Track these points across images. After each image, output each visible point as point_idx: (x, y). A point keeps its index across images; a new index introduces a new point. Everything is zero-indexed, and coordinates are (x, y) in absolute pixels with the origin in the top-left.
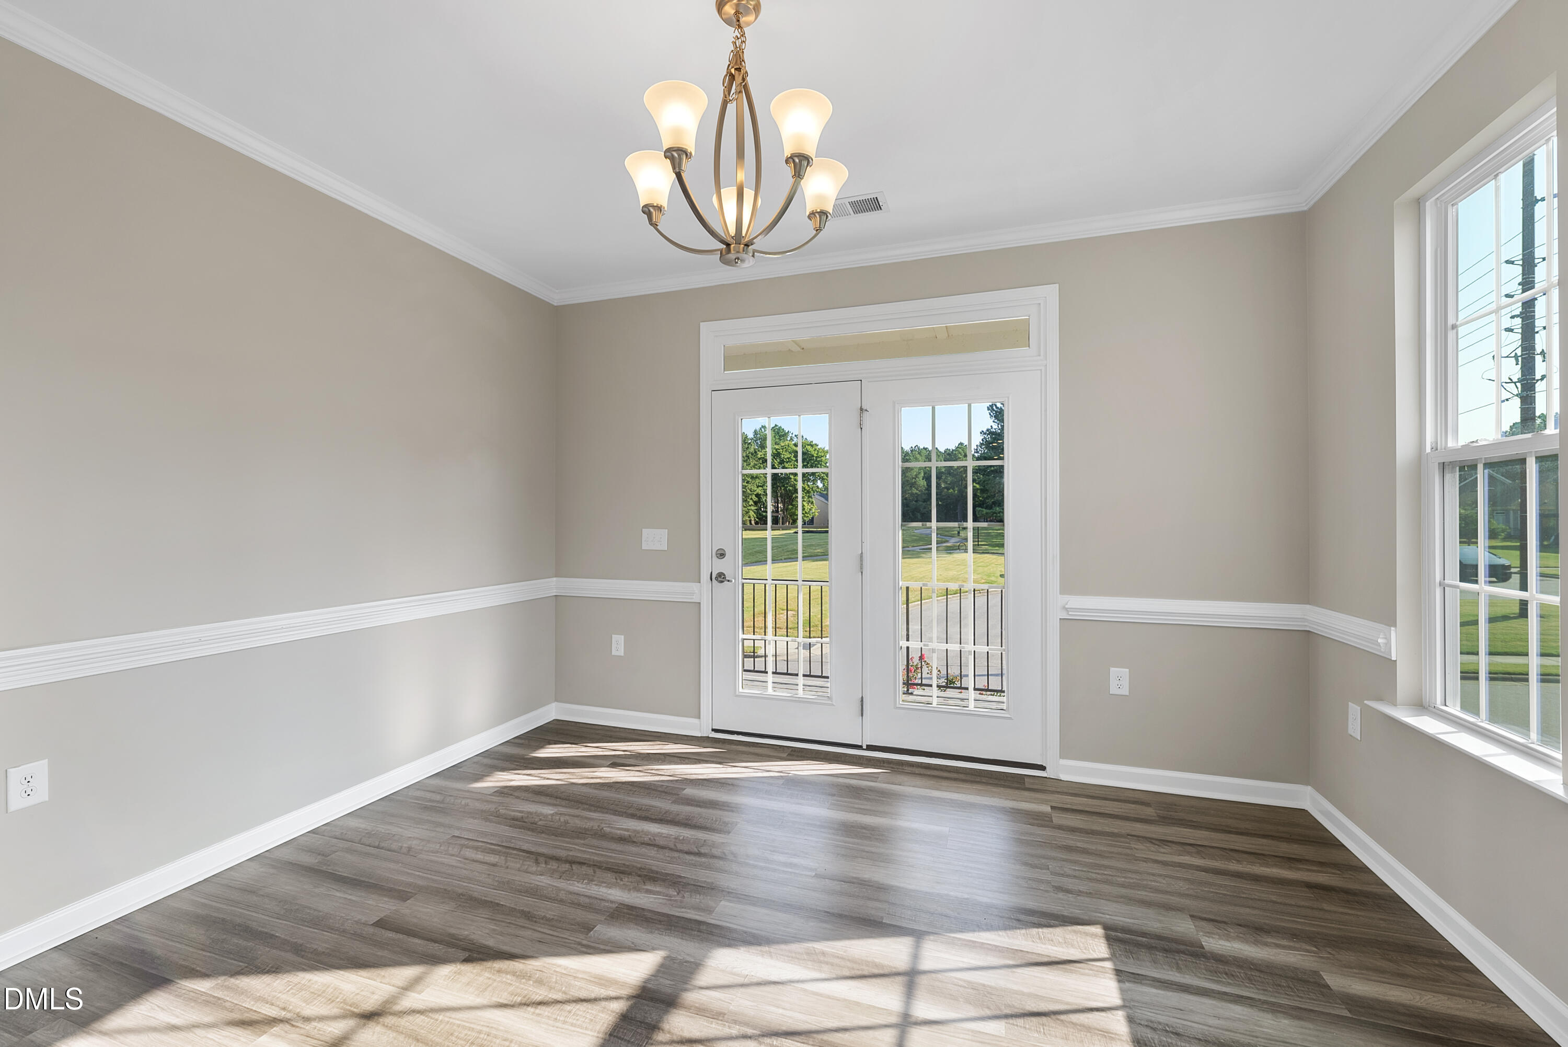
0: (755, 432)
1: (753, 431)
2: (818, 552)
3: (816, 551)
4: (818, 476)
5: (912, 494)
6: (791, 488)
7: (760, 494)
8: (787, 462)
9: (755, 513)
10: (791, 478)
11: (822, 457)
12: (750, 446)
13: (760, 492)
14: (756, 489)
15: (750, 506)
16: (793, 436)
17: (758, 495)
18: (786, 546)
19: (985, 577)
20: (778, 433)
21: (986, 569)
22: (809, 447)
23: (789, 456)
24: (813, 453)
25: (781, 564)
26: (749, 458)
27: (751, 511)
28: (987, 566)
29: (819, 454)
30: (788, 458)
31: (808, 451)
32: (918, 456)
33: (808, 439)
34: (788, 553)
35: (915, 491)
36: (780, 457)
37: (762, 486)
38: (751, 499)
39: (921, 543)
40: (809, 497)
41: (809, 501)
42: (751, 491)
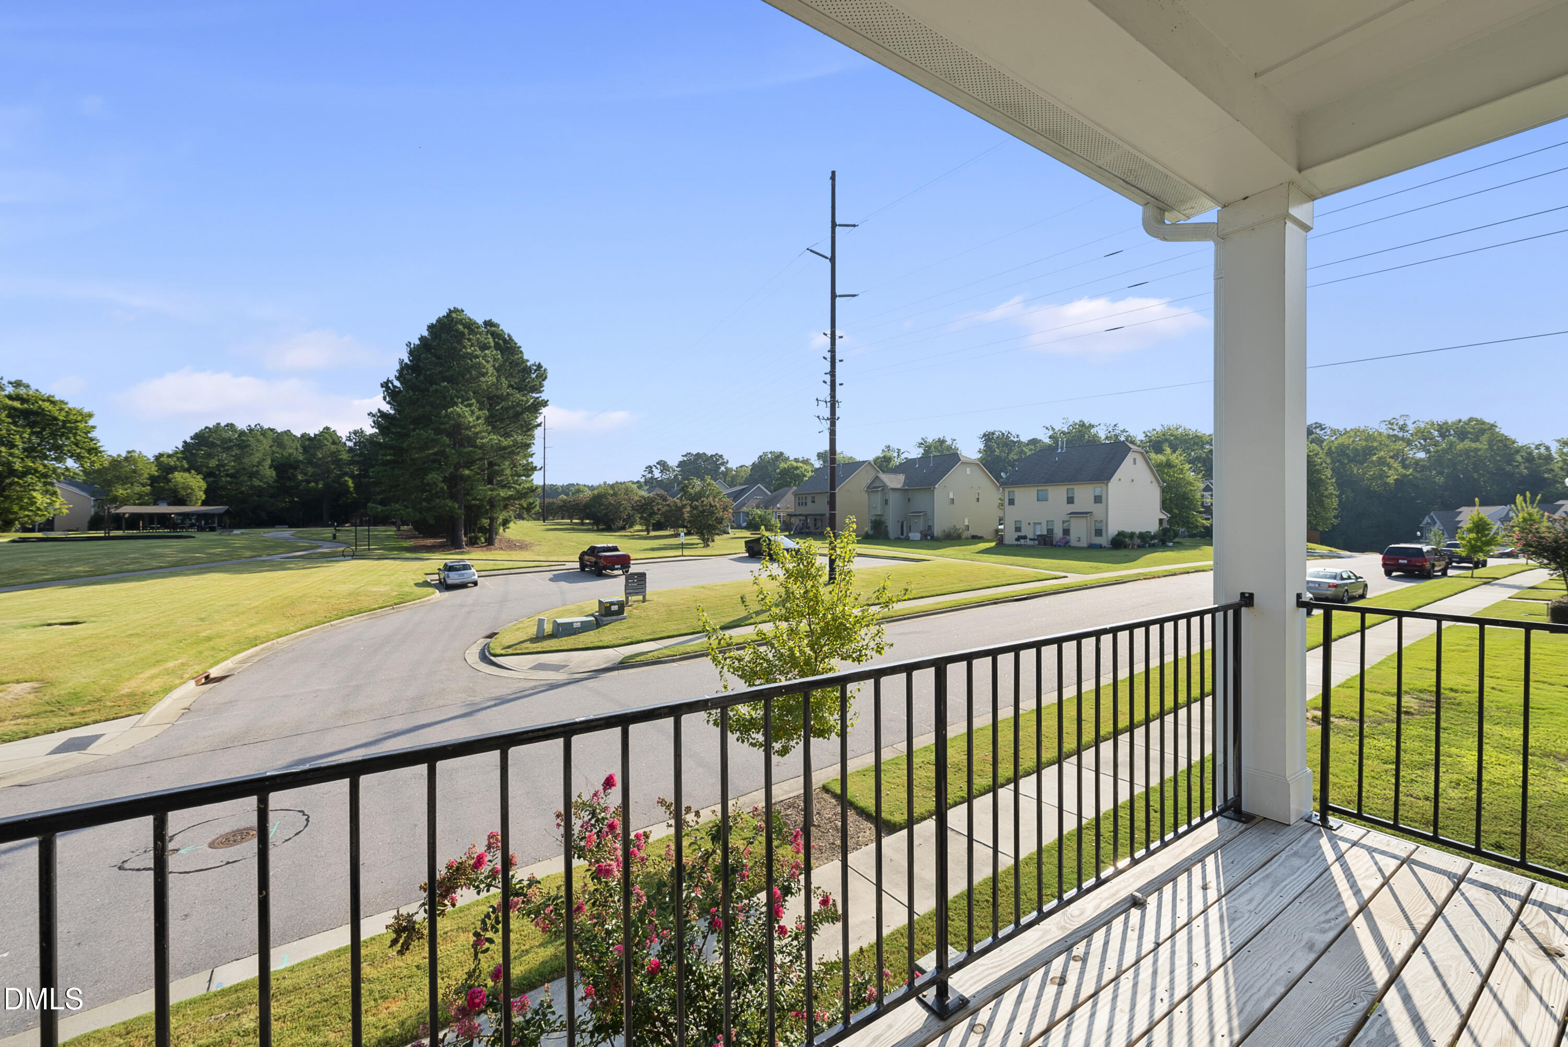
4: (67, 451)
5: (252, 487)
11: (76, 421)
19: (396, 589)
21: (392, 578)
24: (55, 413)
28: (393, 574)
29: (70, 416)
31: (41, 409)
32: (261, 438)
35: (256, 482)
39: (281, 550)
40: (46, 484)
41: (47, 491)
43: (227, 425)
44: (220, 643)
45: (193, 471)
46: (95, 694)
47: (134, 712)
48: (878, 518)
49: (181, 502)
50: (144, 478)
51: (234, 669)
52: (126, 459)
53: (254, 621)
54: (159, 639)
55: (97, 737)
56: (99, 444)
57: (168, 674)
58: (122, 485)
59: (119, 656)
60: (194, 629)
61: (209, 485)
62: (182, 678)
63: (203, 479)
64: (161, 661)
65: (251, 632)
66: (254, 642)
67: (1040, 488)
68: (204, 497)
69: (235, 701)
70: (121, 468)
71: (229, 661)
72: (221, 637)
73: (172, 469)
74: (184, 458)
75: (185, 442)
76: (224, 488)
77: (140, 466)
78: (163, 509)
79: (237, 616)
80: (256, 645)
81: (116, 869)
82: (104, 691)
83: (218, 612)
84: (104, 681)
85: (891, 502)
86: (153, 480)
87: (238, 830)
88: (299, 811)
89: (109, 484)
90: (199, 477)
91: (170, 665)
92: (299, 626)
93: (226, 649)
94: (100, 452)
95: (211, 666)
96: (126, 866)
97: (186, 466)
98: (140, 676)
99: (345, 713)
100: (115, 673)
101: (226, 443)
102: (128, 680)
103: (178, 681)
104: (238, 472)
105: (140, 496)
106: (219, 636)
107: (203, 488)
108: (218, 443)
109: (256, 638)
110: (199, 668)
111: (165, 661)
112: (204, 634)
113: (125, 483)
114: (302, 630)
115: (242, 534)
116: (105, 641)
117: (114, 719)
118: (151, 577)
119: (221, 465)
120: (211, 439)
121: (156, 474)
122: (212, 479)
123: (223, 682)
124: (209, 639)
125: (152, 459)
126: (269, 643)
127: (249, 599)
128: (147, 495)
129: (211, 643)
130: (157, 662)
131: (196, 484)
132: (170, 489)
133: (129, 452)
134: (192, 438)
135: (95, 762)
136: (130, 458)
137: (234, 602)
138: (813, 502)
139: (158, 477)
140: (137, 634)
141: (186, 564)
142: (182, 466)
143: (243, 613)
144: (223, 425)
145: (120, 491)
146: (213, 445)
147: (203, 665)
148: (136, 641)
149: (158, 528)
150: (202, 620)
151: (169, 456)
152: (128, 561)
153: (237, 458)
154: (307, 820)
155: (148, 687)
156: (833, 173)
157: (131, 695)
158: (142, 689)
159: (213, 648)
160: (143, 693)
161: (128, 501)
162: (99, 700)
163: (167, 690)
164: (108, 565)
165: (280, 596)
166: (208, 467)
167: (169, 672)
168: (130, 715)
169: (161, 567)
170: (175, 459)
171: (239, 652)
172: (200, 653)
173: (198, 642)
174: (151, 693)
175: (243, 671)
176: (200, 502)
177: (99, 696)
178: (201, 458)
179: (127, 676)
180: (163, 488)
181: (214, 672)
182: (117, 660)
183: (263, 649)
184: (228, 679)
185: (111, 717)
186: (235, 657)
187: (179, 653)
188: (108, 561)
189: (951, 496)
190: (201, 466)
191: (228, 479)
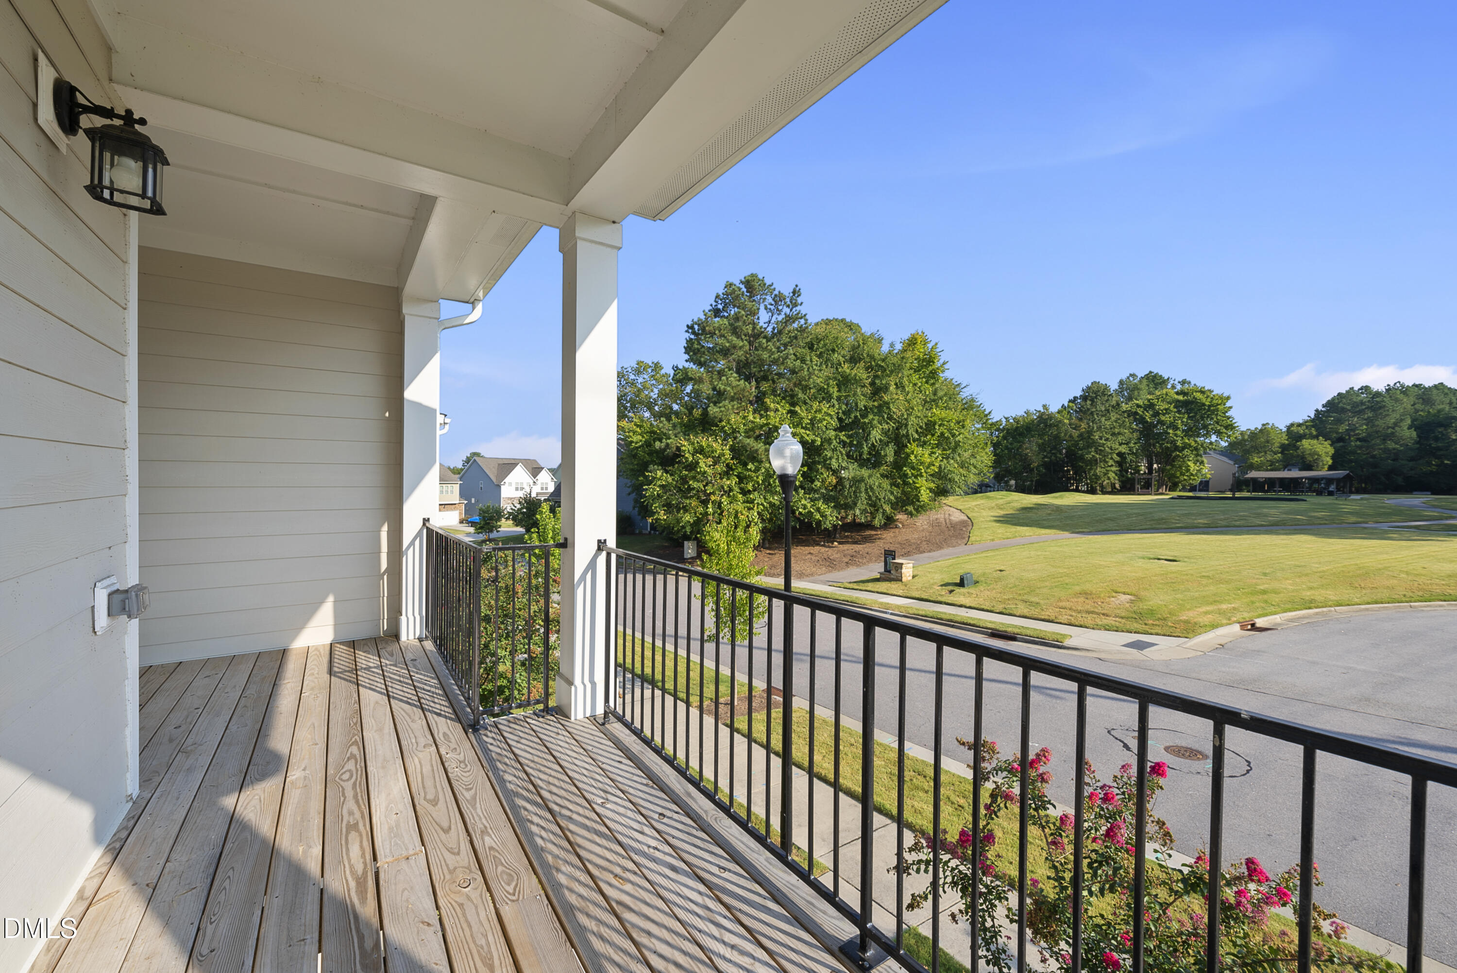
0: (1121, 382)
1: (1118, 381)
2: (1199, 523)
3: (1195, 521)
4: (1212, 429)
5: (1386, 450)
6: (1169, 445)
7: (1124, 453)
8: (1164, 414)
9: (1116, 474)
10: (1169, 433)
11: (1218, 405)
12: (1110, 398)
13: (1124, 451)
14: (1117, 447)
15: (1110, 466)
16: (1176, 382)
17: (1120, 454)
18: (1151, 513)
20: (1153, 381)
22: (1198, 394)
23: (1167, 407)
24: (1204, 400)
25: (1137, 535)
26: (1109, 412)
27: (1111, 473)
29: (1214, 402)
30: (1166, 409)
31: (1196, 399)
33: (1198, 385)
34: (1152, 522)
35: (1391, 445)
36: (1154, 409)
37: (1127, 444)
38: (1112, 458)
39: (1395, 519)
40: (1197, 455)
41: (1198, 461)
42: (1112, 450)
43: (1361, 389)
44: (1275, 598)
45: (1321, 438)
46: (1164, 614)
47: (1184, 635)
49: (1309, 467)
50: (1276, 447)
51: (1280, 624)
52: (1261, 430)
53: (1315, 585)
54: (1222, 583)
55: (1153, 645)
56: (1234, 421)
57: (1220, 614)
58: (1258, 453)
59: (1189, 590)
60: (1254, 581)
61: (1336, 451)
62: (1229, 619)
63: (1331, 445)
64: (1218, 602)
65: (1308, 594)
66: (1309, 604)
68: (1330, 462)
69: (1264, 652)
70: (1257, 439)
71: (1277, 616)
72: (1276, 593)
73: (1301, 437)
74: (1313, 426)
75: (1317, 410)
76: (1353, 453)
77: (1272, 436)
78: (1295, 474)
79: (1300, 577)
80: (1310, 608)
81: (1106, 731)
82: (1170, 614)
83: (1283, 570)
84: (1172, 607)
86: (1284, 448)
87: (1190, 749)
88: (1247, 761)
89: (1247, 452)
90: (1326, 443)
91: (1224, 606)
92: (1366, 599)
93: (1278, 605)
94: (1235, 427)
95: (1259, 616)
96: (1112, 732)
97: (1315, 433)
98: (1198, 609)
99: (1368, 700)
100: (1181, 602)
101: (1358, 406)
102: (1188, 610)
103: (1225, 621)
104: (1369, 435)
105: (1272, 463)
106: (1276, 592)
107: (1330, 454)
108: (1349, 407)
109: (1312, 601)
110: (1247, 616)
111: (1220, 602)
112: (1262, 587)
113: (1259, 452)
114: (1368, 603)
115: (1362, 499)
116: (1184, 577)
117: (1169, 636)
118: (1248, 533)
119: (1352, 429)
120: (1341, 405)
121: (1287, 442)
122: (1341, 444)
123: (1264, 633)
124: (1264, 592)
125: (1285, 429)
126: (1325, 609)
127: (1320, 563)
128: (1278, 461)
129: (1265, 597)
130: (1215, 602)
131: (1324, 450)
132: (1298, 456)
133: (1263, 425)
134: (1324, 406)
135: (1143, 661)
136: (1264, 431)
137: (1303, 564)
139: (1288, 445)
140: (1208, 577)
141: (1284, 525)
142: (1311, 434)
143: (1307, 575)
144: (1356, 389)
145: (1256, 459)
146: (1343, 410)
147: (1252, 613)
148: (1204, 581)
149: (1280, 491)
150: (1265, 574)
151: (1299, 425)
152: (1236, 518)
153: (1369, 421)
154: (1248, 771)
155: (1201, 620)
157: (1187, 622)
158: (1196, 620)
159: (1266, 602)
160: (1196, 623)
161: (1262, 467)
162: (1165, 619)
163: (1214, 626)
164: (1221, 520)
165: (1357, 565)
166: (1337, 433)
167: (1221, 613)
168: (1179, 637)
169: (1262, 526)
170: (1304, 427)
171: (1290, 611)
172: (1253, 602)
173: (1255, 593)
174: (1202, 624)
175: (1286, 629)
176: (1326, 467)
177: (1165, 616)
178: (1330, 424)
179: (1188, 607)
180: (1292, 455)
181: (1260, 622)
182: (1186, 593)
183: (1317, 614)
184: (1269, 632)
185: (1168, 634)
186: (1285, 614)
187: (1234, 599)
188: (1222, 517)
190: (1330, 432)
191: (1358, 443)
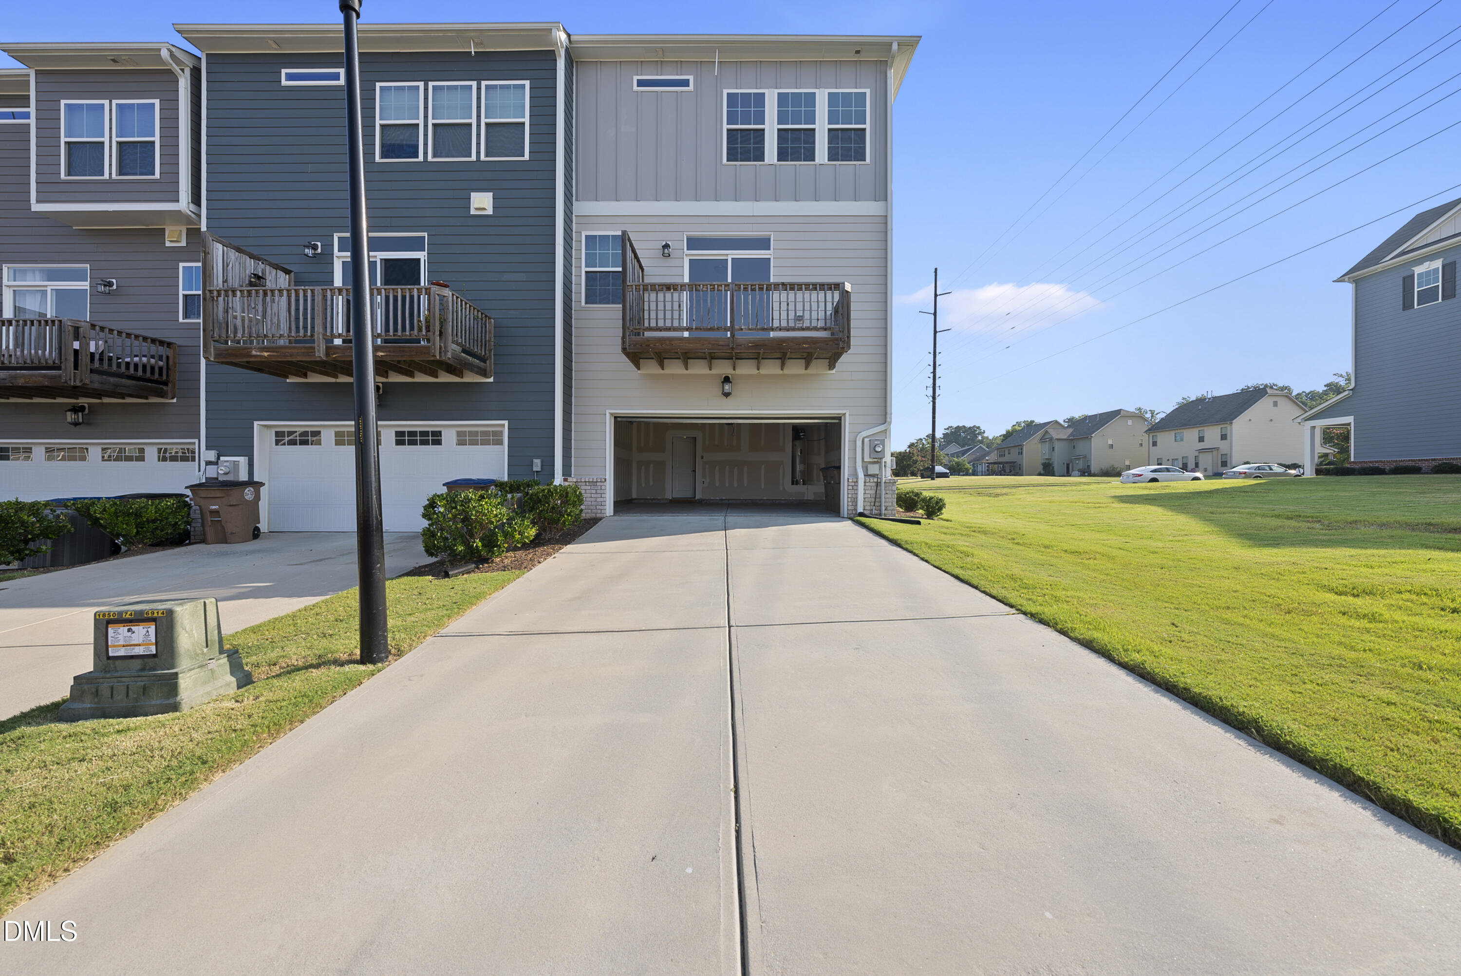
48: (1047, 461)
67: (1177, 431)
85: (1056, 449)
138: (1009, 453)
156: (936, 269)
189: (1110, 442)
